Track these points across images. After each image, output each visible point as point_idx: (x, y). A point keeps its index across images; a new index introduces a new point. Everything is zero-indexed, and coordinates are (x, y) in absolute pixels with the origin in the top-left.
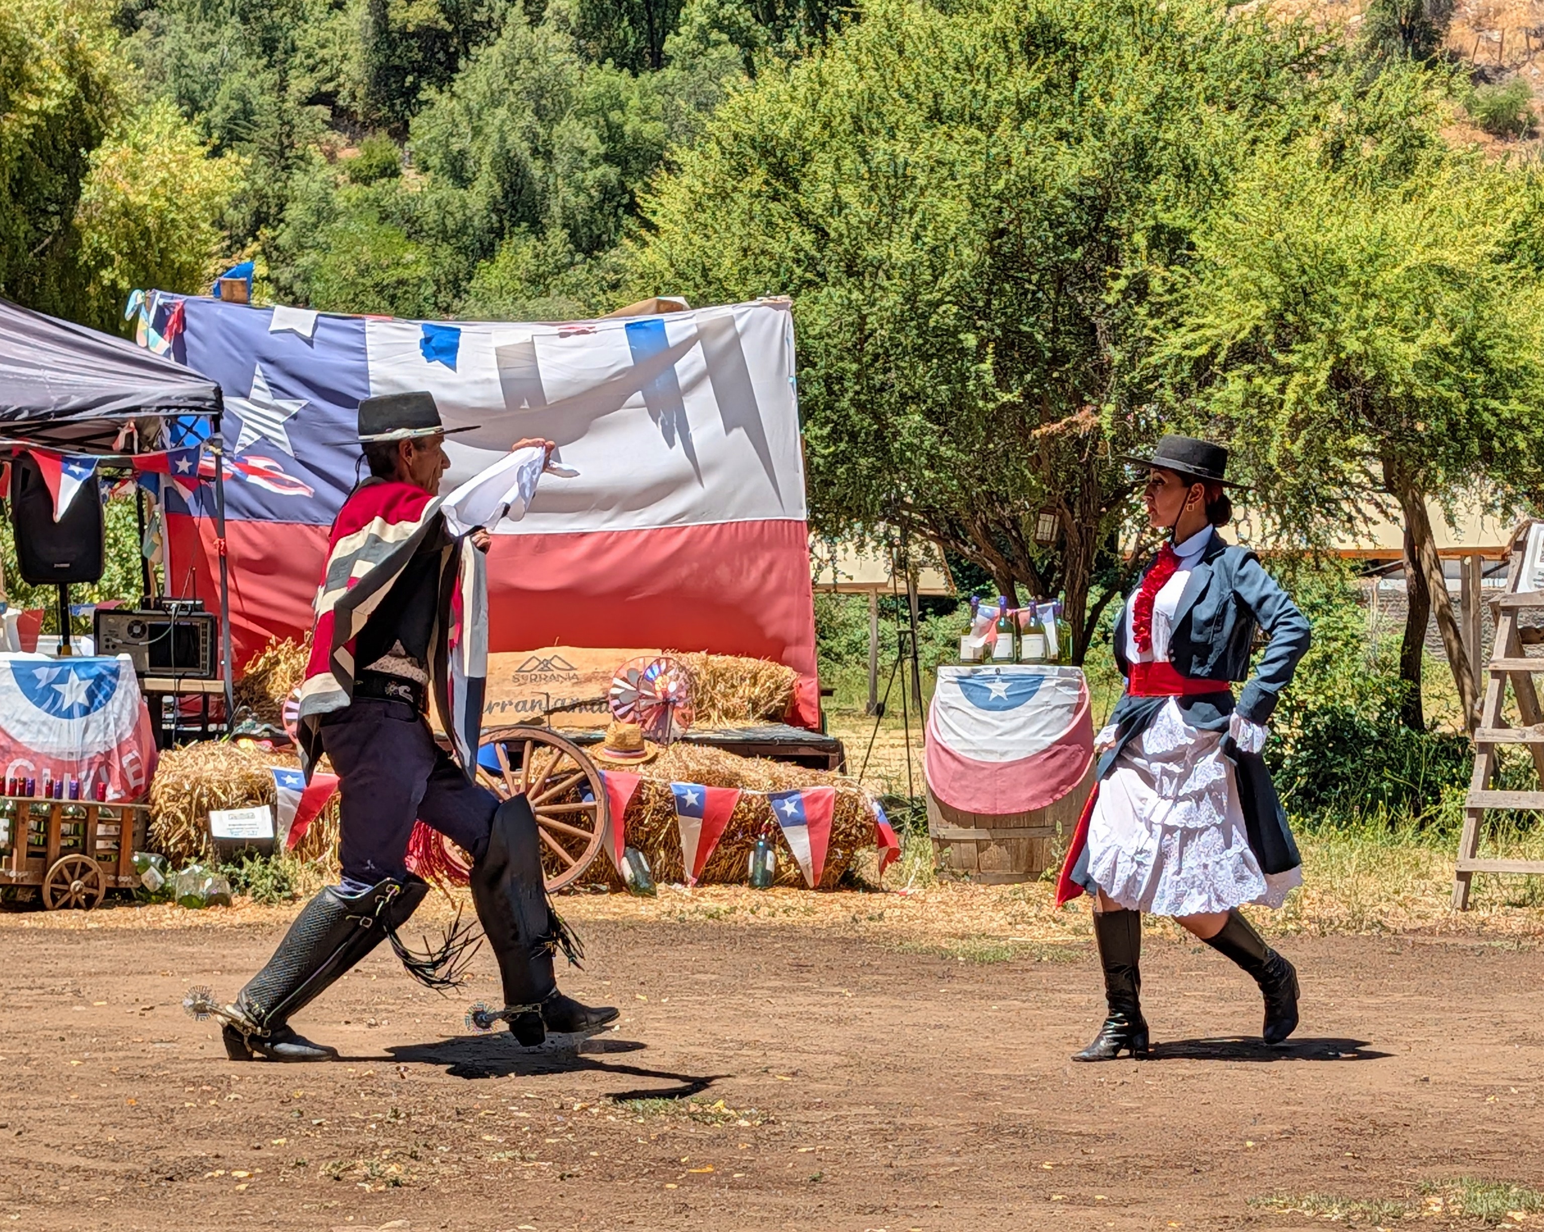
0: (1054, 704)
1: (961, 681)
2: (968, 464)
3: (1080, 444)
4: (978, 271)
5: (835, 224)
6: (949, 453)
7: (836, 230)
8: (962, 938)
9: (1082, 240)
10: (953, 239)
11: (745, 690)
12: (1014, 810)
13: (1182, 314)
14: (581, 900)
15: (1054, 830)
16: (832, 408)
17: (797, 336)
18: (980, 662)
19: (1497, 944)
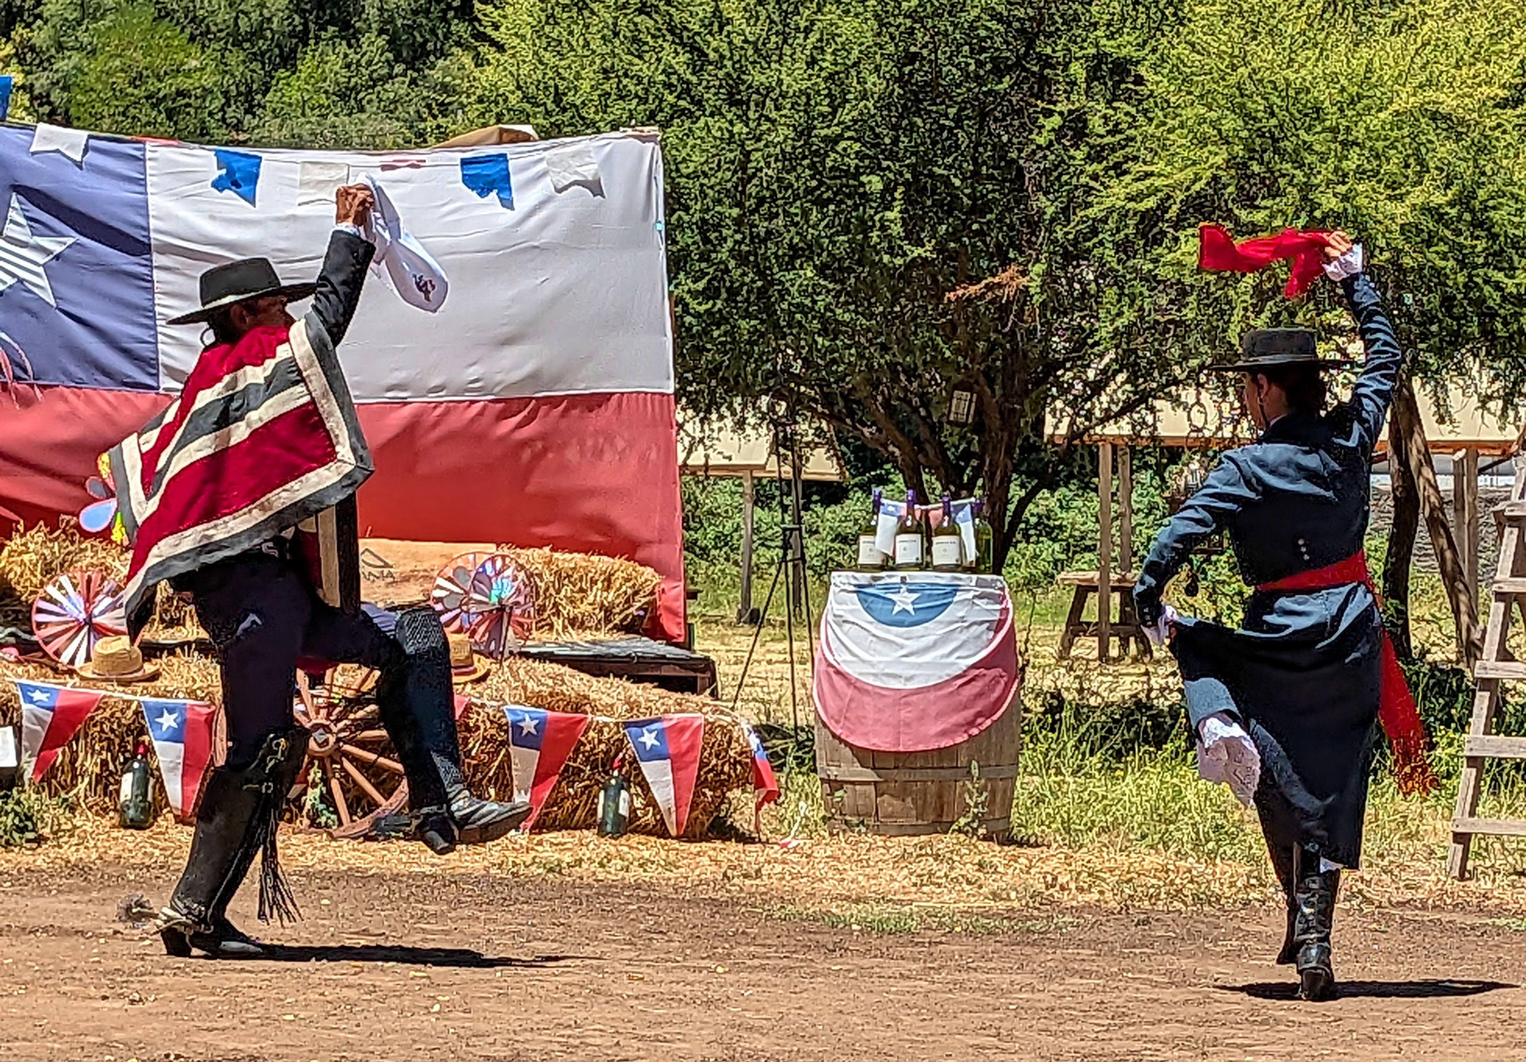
0: (971, 619)
1: (859, 589)
2: (869, 330)
3: (1004, 309)
4: (885, 103)
5: (714, 44)
6: (847, 317)
7: (716, 50)
8: (857, 901)
9: (1009, 69)
10: (855, 64)
11: (596, 594)
12: (921, 747)
13: (1127, 159)
14: (392, 847)
15: (969, 772)
16: (707, 260)
17: (667, 174)
18: (882, 568)
19: (1502, 922)
